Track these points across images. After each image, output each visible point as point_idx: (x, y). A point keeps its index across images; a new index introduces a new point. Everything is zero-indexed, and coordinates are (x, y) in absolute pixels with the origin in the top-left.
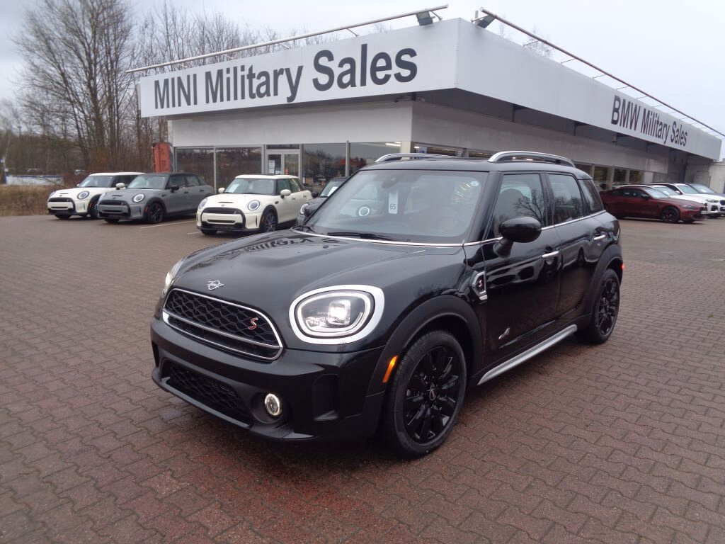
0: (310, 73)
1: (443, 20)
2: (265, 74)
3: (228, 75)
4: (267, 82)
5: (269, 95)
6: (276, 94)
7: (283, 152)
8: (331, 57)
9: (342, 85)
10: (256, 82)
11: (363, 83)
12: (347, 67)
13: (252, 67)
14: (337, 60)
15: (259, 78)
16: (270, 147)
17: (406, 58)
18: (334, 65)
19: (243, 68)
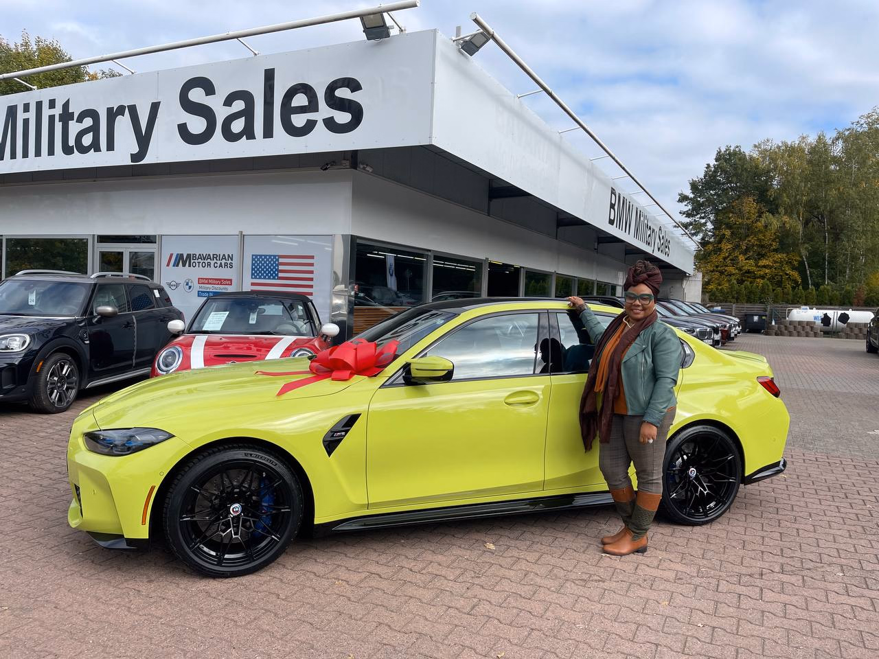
0: (172, 115)
1: (407, 32)
2: (93, 114)
3: (26, 115)
4: (95, 129)
5: (98, 149)
6: (110, 147)
7: (127, 249)
8: (209, 88)
9: (230, 136)
10: (74, 128)
11: (268, 133)
13: (68, 102)
14: (222, 93)
15: (80, 120)
16: (103, 239)
17: (343, 93)
18: (215, 103)
19: (52, 104)
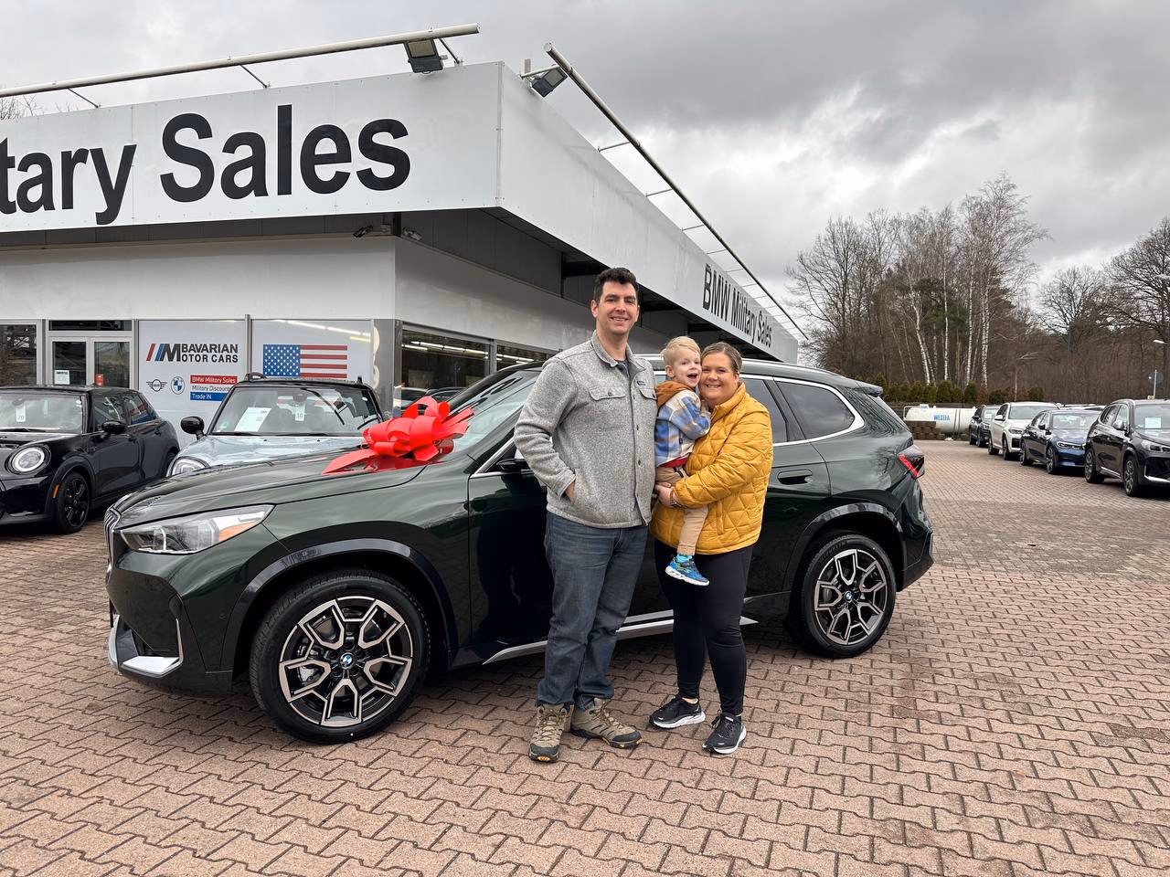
1: (464, 64)
2: (42, 160)
4: (46, 179)
5: (50, 207)
6: (68, 203)
7: (90, 339)
8: (204, 130)
9: (233, 192)
10: (16, 178)
11: (285, 188)
12: (245, 152)
13: (6, 140)
14: (221, 135)
15: (24, 167)
16: (57, 325)
18: (212, 148)
